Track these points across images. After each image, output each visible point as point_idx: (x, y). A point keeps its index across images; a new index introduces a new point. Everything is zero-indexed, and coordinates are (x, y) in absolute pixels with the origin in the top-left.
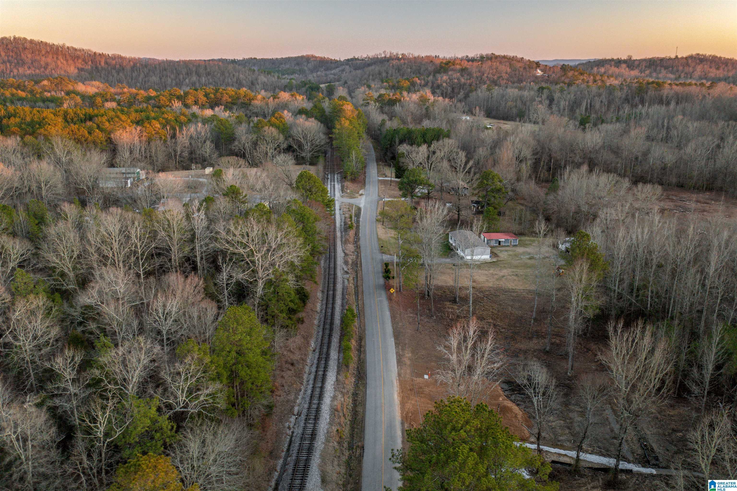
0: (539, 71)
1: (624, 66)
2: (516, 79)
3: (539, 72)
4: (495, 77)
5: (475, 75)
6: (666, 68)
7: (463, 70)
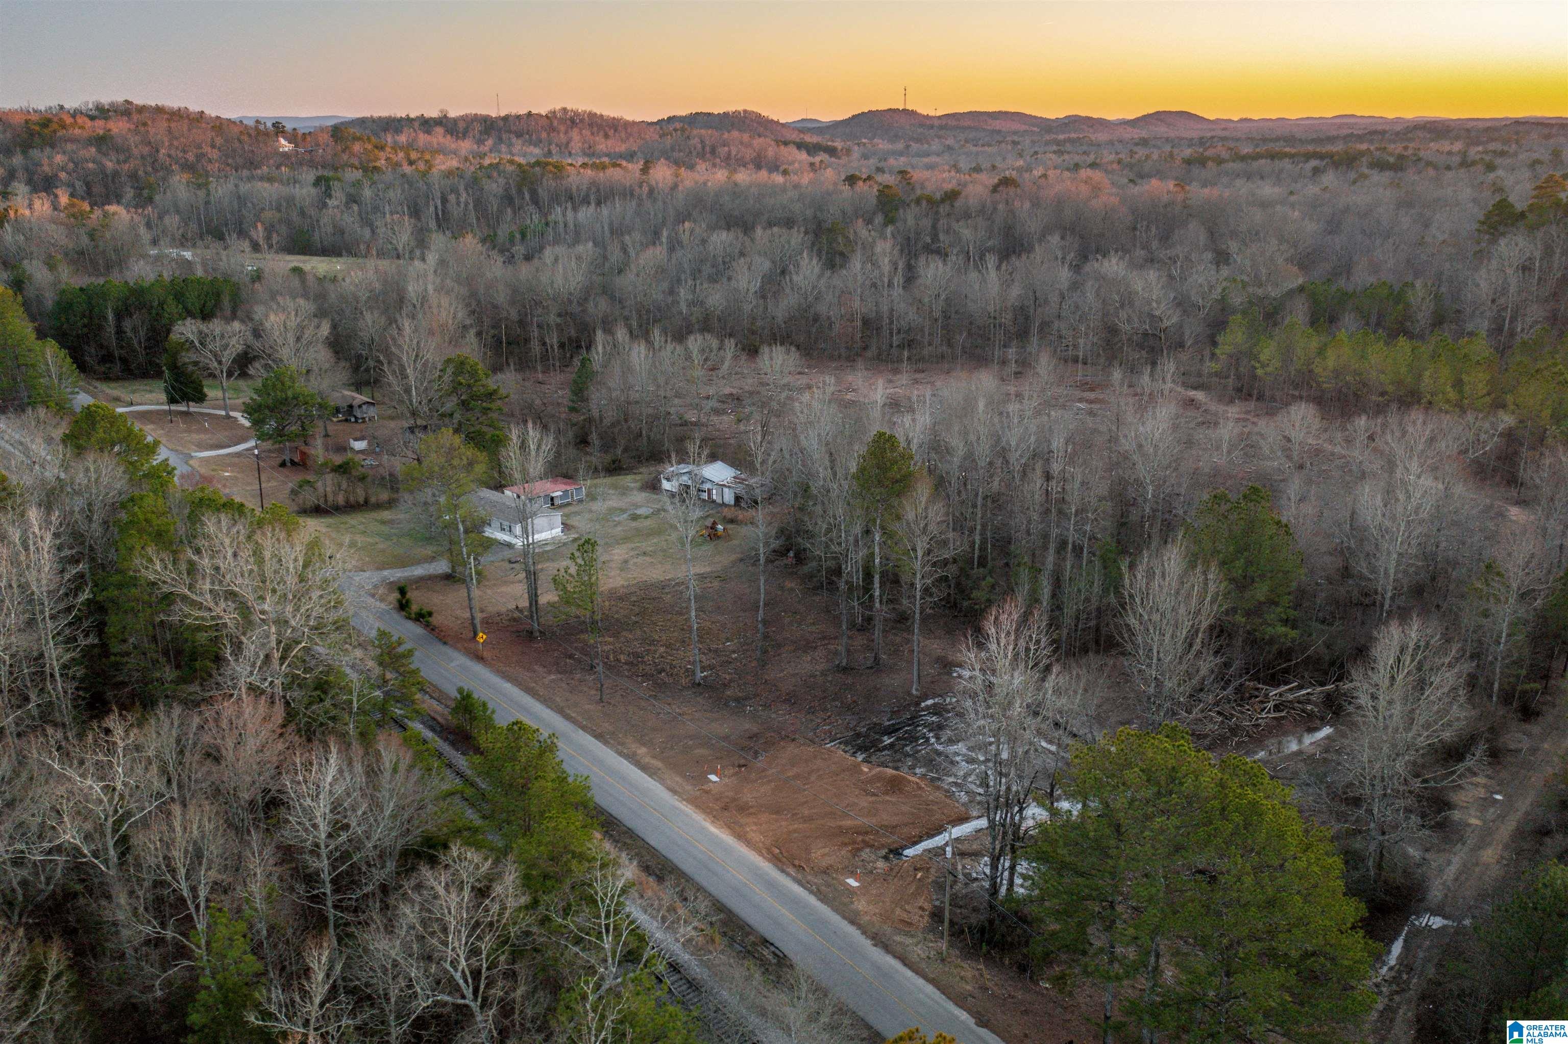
0: (283, 141)
1: (439, 130)
2: (240, 161)
3: (285, 145)
4: (191, 157)
5: (135, 152)
6: (519, 135)
7: (102, 141)
